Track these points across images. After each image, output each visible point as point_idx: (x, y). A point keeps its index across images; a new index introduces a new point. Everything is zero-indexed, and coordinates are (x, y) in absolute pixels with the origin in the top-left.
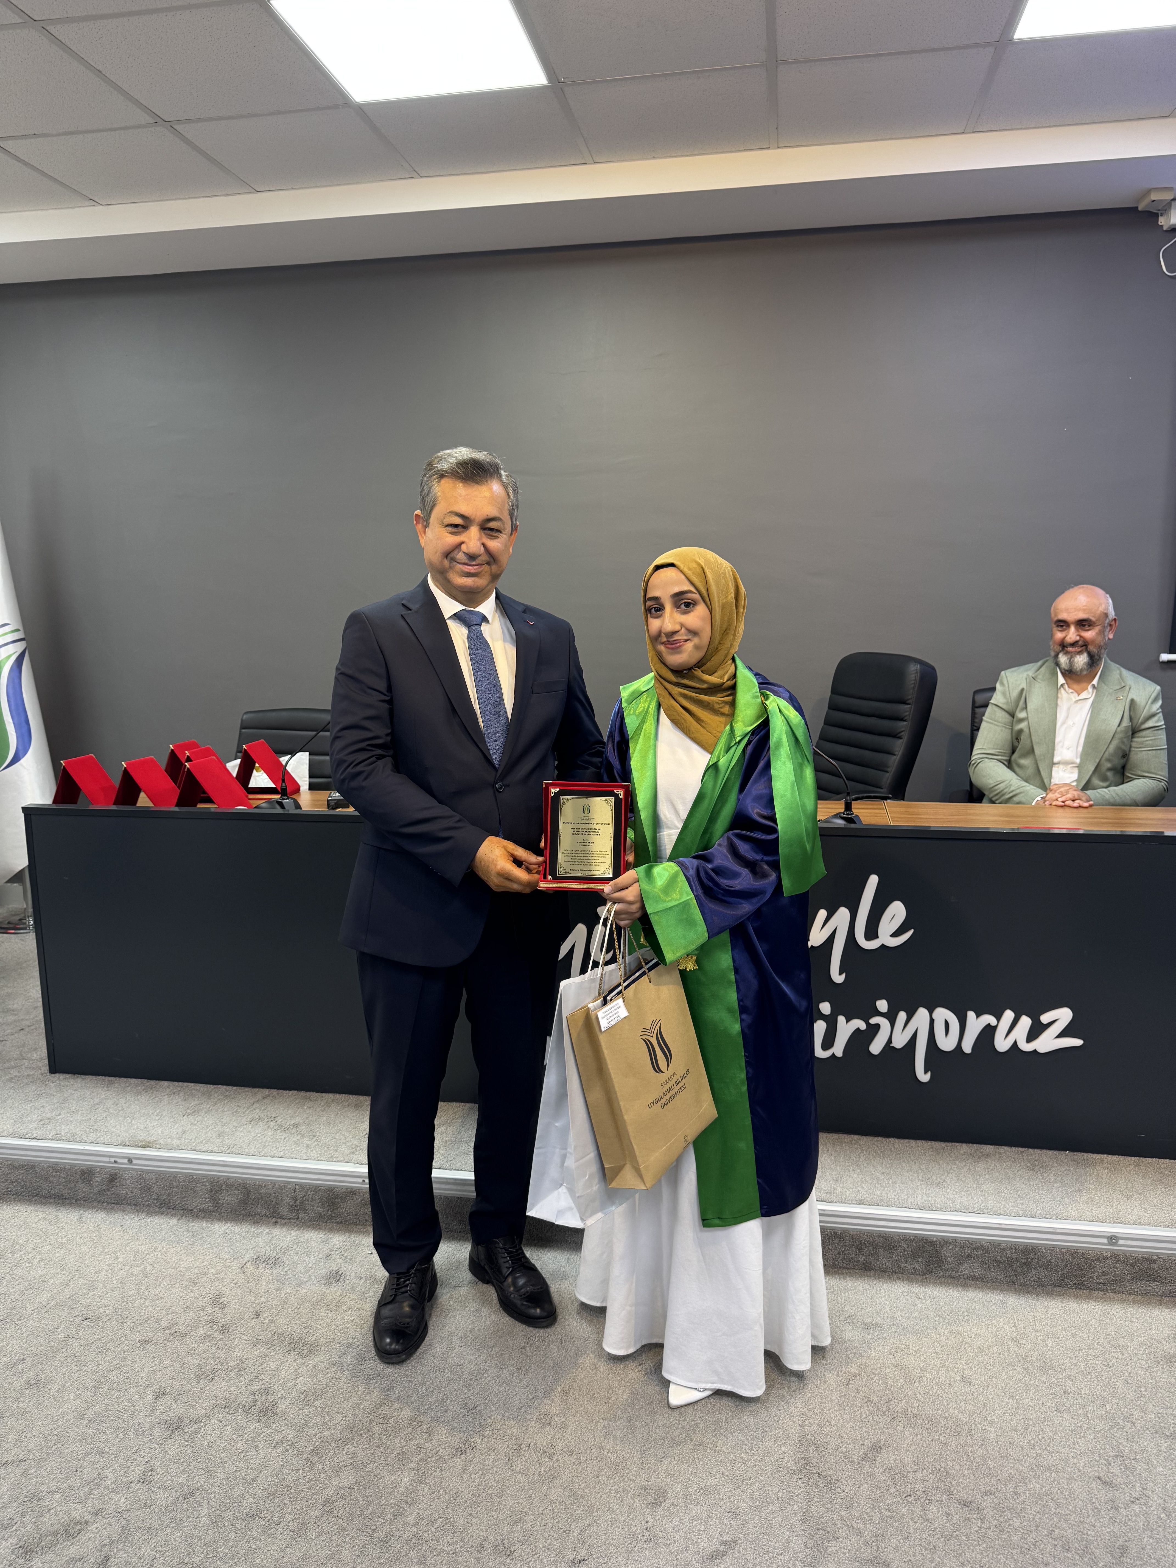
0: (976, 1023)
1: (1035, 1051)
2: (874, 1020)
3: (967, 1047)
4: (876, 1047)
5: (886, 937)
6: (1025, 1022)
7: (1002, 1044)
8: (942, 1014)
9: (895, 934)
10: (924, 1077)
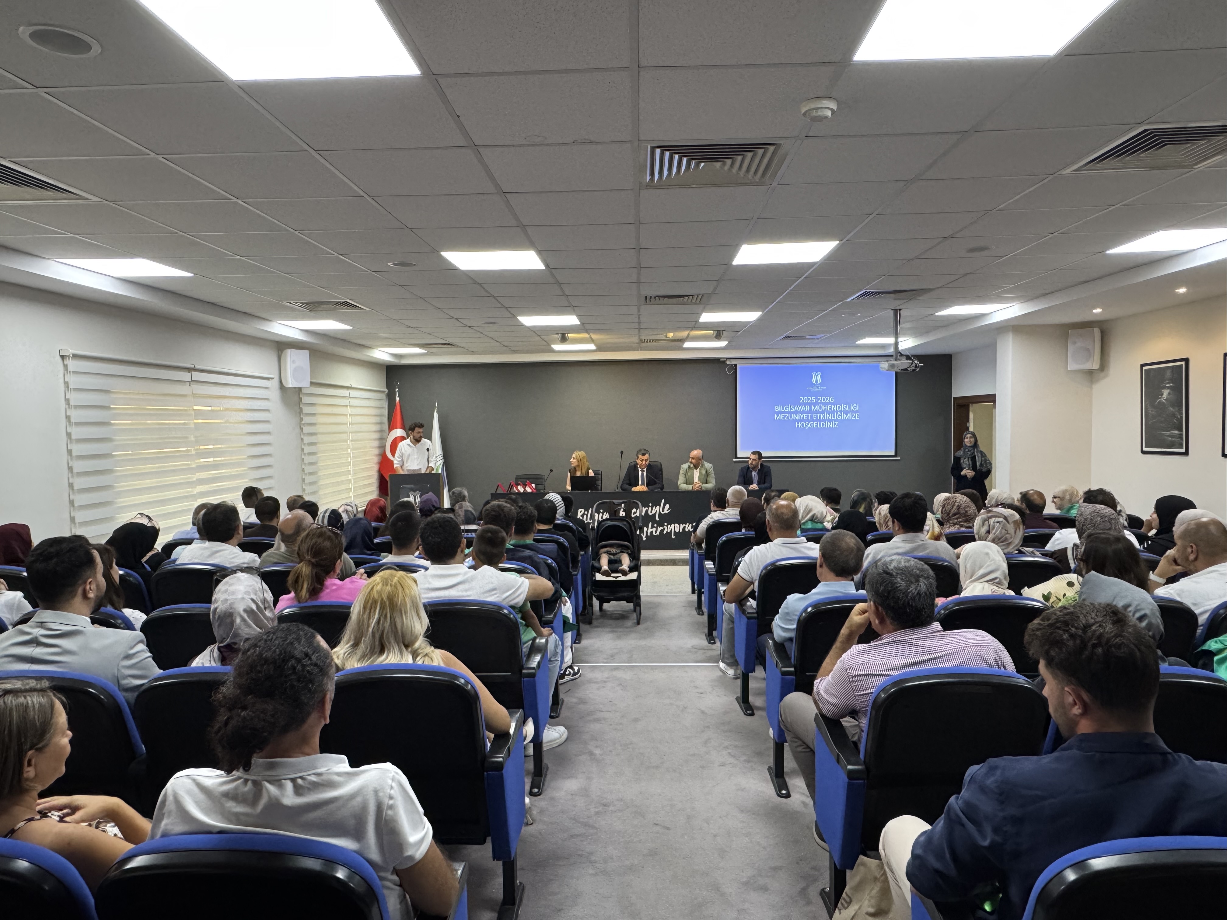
0: (682, 526)
2: (664, 527)
3: (681, 531)
4: (665, 532)
5: (666, 511)
6: (691, 525)
7: (687, 530)
8: (676, 525)
10: (673, 537)
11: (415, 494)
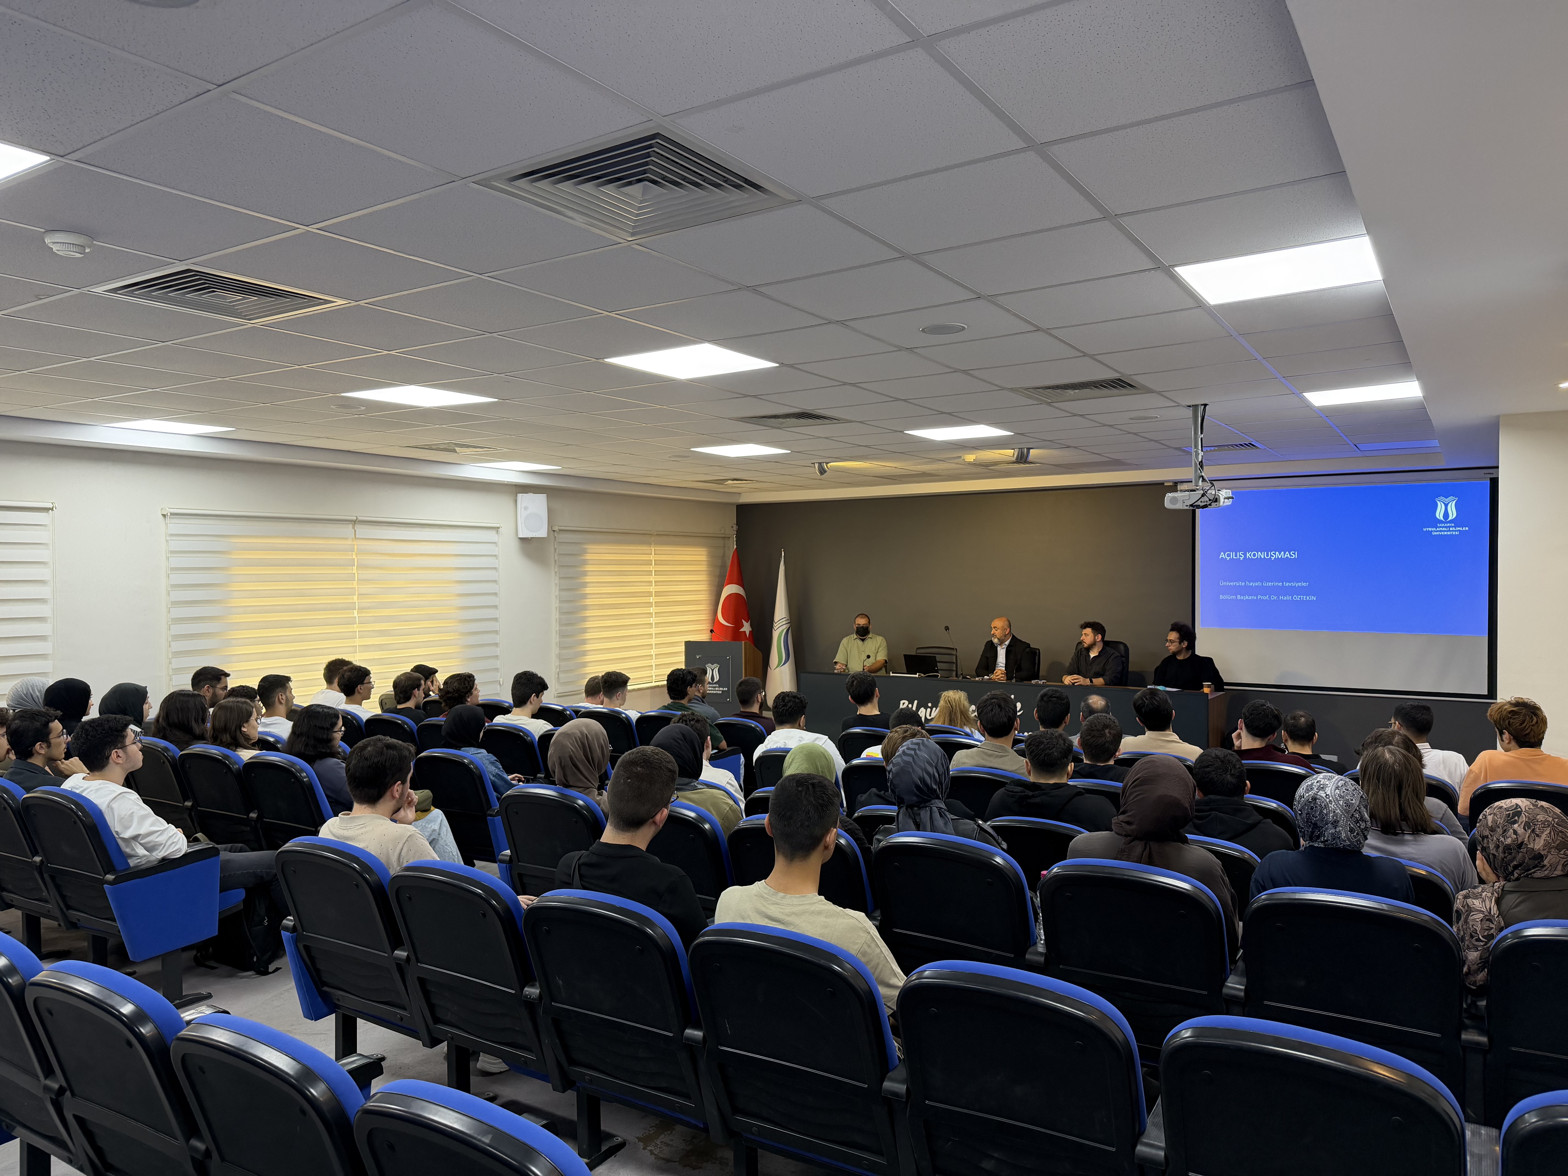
11: (713, 667)
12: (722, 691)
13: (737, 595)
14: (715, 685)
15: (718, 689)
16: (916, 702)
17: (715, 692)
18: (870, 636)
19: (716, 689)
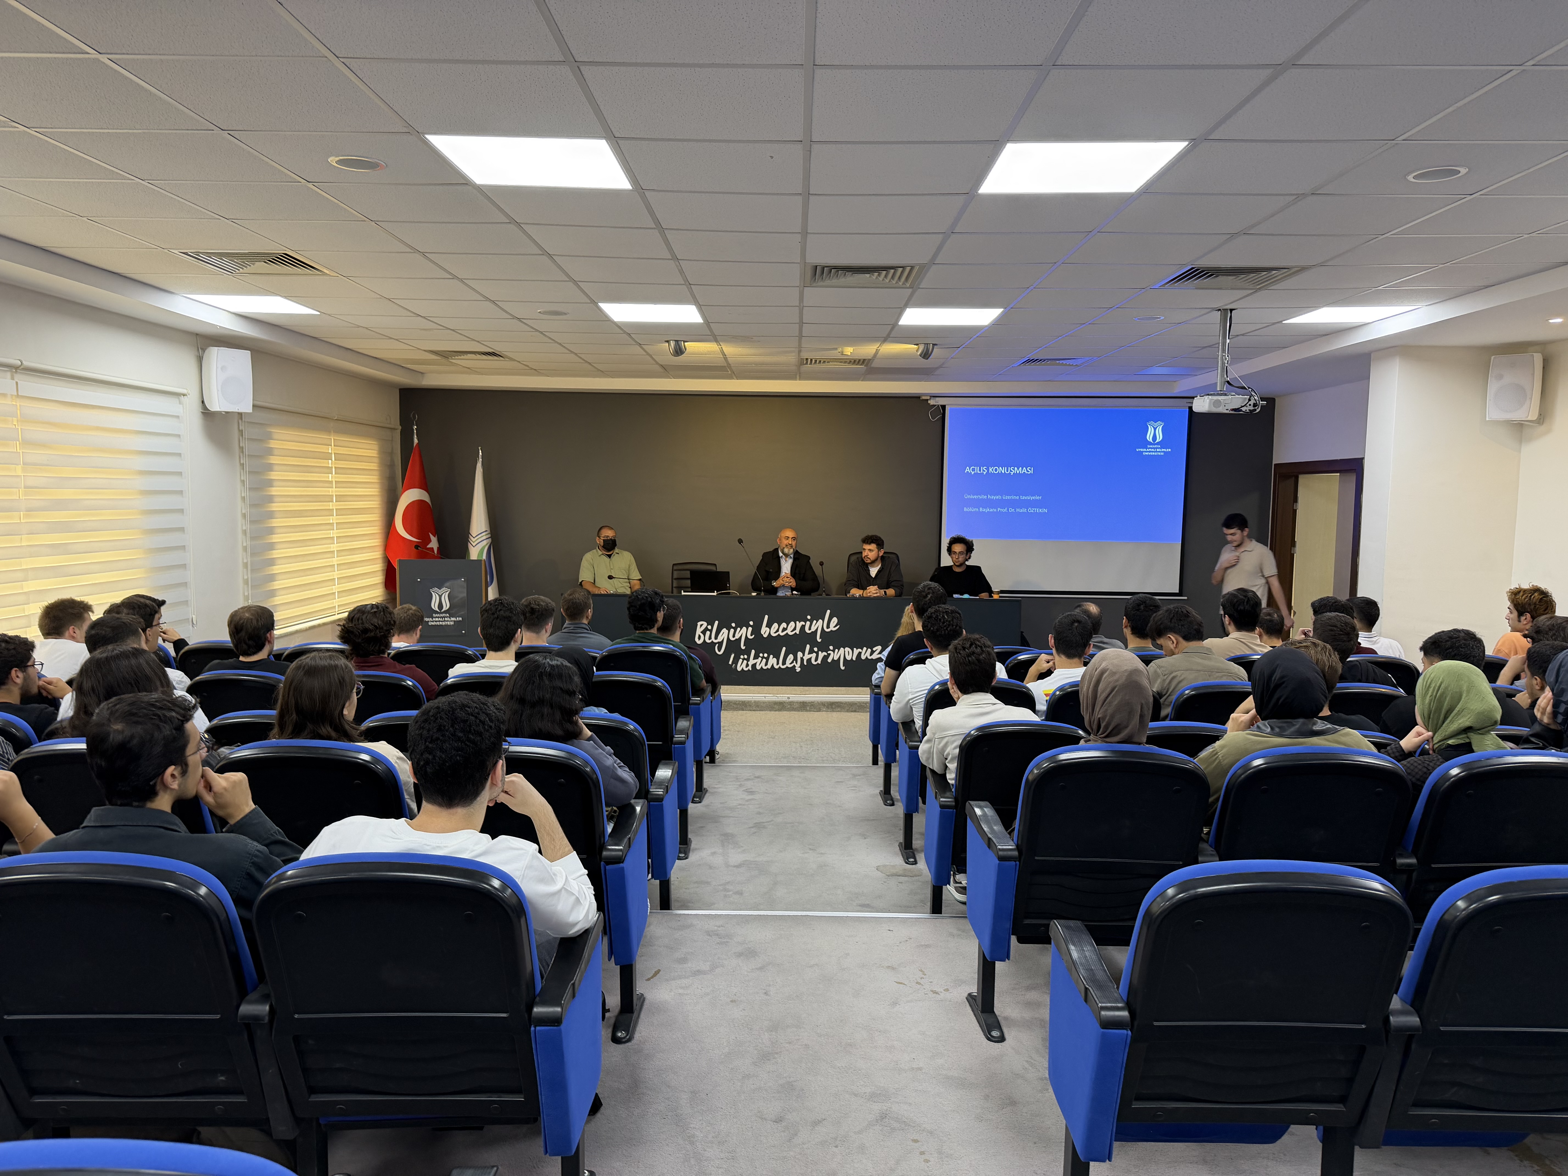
0: (856, 651)
1: (872, 659)
2: (829, 652)
3: (854, 659)
4: (829, 660)
6: (869, 650)
7: (863, 657)
8: (847, 649)
9: (834, 627)
10: (843, 668)
11: (440, 592)
12: (454, 621)
13: (421, 502)
14: (444, 615)
15: (449, 619)
16: (717, 622)
17: (444, 623)
18: (617, 550)
19: (446, 619)
